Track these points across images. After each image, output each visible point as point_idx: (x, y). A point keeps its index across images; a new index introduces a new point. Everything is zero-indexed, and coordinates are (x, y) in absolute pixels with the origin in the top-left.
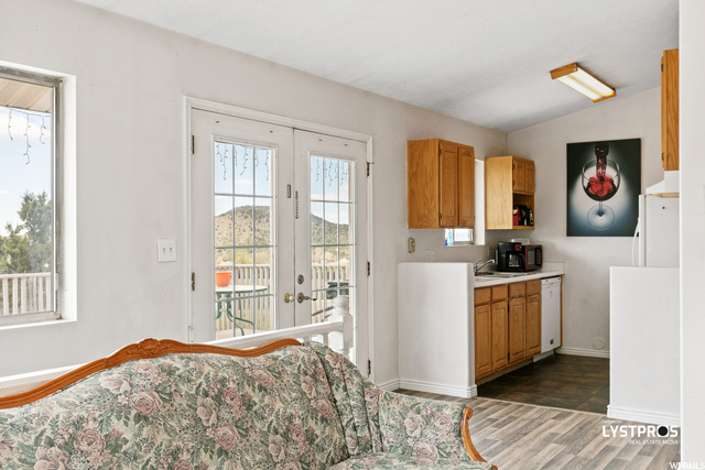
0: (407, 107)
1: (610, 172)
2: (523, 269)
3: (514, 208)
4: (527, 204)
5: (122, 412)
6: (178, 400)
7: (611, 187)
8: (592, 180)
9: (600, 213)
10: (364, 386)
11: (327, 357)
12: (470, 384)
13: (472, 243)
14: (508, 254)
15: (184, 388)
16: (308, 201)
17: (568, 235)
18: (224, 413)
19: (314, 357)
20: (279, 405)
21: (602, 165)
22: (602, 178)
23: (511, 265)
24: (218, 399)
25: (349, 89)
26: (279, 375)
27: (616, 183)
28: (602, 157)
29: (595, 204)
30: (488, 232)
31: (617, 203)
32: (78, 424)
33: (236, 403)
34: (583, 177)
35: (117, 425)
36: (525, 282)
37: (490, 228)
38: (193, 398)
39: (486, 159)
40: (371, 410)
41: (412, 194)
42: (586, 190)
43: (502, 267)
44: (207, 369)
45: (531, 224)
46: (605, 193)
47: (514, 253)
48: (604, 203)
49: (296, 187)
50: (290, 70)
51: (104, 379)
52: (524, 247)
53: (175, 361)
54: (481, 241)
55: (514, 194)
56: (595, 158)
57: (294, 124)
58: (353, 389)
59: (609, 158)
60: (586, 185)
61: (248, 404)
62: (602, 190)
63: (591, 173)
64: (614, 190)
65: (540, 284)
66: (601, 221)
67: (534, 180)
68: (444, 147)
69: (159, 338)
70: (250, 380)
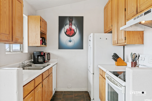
1: (74, 27)
3: (41, 38)
4: (44, 37)
7: (74, 32)
8: (67, 30)
9: (70, 41)
13: (22, 52)
14: (38, 56)
17: (59, 49)
21: (71, 24)
22: (71, 29)
23: (40, 61)
27: (75, 31)
28: (71, 22)
29: (68, 38)
30: (29, 47)
31: (76, 38)
34: (64, 28)
37: (30, 45)
39: (28, 16)
42: (65, 33)
45: (45, 44)
46: (72, 34)
47: (41, 56)
48: (72, 38)
54: (26, 50)
56: (68, 22)
59: (73, 22)
60: (65, 31)
62: (71, 33)
63: (67, 27)
64: (75, 33)
65: (52, 69)
66: (70, 44)
67: (47, 29)
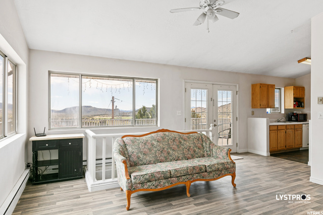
0: (252, 75)
2: (297, 121)
3: (294, 102)
4: (302, 101)
5: (155, 140)
6: (165, 139)
10: (211, 143)
11: (203, 136)
12: (267, 152)
13: (280, 113)
14: (292, 116)
15: (167, 138)
16: (217, 101)
18: (174, 143)
19: (200, 136)
20: (188, 144)
23: (292, 119)
24: (174, 141)
25: (230, 72)
26: (189, 138)
30: (285, 109)
32: (147, 141)
33: (178, 142)
35: (154, 142)
36: (294, 125)
38: (169, 140)
39: (285, 87)
40: (211, 148)
41: (253, 99)
43: (290, 120)
44: (173, 135)
45: (303, 107)
47: (294, 116)
49: (214, 98)
50: (212, 70)
51: (153, 135)
52: (298, 114)
53: (167, 133)
54: (283, 112)
55: (294, 98)
57: (213, 83)
58: (208, 143)
61: (180, 142)
65: (302, 126)
67: (304, 93)
68: (262, 86)
69: (165, 129)
70: (182, 138)
